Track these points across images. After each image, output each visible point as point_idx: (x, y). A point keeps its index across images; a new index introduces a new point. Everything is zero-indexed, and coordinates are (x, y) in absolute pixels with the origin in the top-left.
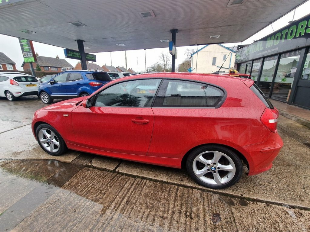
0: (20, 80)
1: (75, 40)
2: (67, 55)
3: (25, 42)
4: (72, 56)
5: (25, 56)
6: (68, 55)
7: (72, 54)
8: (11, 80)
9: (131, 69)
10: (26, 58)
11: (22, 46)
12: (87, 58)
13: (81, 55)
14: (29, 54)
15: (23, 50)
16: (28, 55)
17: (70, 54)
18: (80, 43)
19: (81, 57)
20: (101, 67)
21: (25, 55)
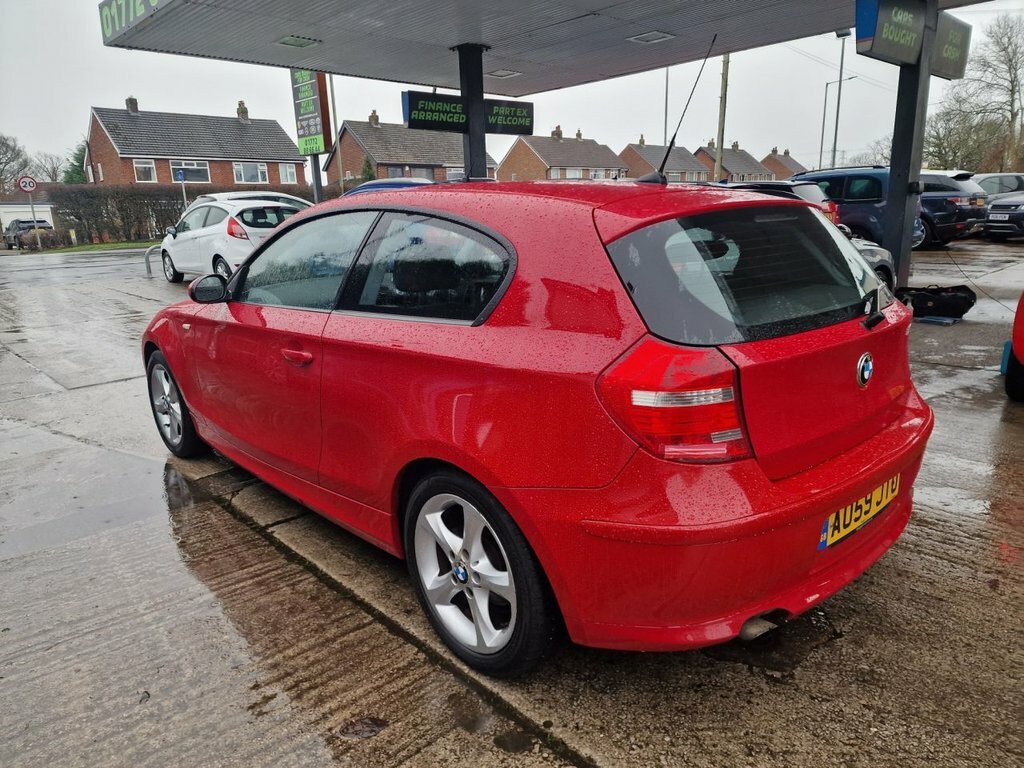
0: (263, 221)
1: (453, 49)
2: (410, 115)
3: (305, 77)
4: (428, 117)
5: (301, 132)
6: (413, 116)
7: (431, 111)
8: (232, 222)
9: (781, 152)
10: (304, 139)
11: (296, 92)
12: (492, 120)
13: (465, 111)
14: (312, 122)
15: (297, 107)
16: (309, 126)
17: (423, 109)
18: (470, 58)
19: (467, 120)
20: (618, 152)
21: (302, 127)
